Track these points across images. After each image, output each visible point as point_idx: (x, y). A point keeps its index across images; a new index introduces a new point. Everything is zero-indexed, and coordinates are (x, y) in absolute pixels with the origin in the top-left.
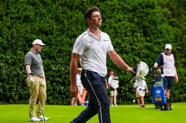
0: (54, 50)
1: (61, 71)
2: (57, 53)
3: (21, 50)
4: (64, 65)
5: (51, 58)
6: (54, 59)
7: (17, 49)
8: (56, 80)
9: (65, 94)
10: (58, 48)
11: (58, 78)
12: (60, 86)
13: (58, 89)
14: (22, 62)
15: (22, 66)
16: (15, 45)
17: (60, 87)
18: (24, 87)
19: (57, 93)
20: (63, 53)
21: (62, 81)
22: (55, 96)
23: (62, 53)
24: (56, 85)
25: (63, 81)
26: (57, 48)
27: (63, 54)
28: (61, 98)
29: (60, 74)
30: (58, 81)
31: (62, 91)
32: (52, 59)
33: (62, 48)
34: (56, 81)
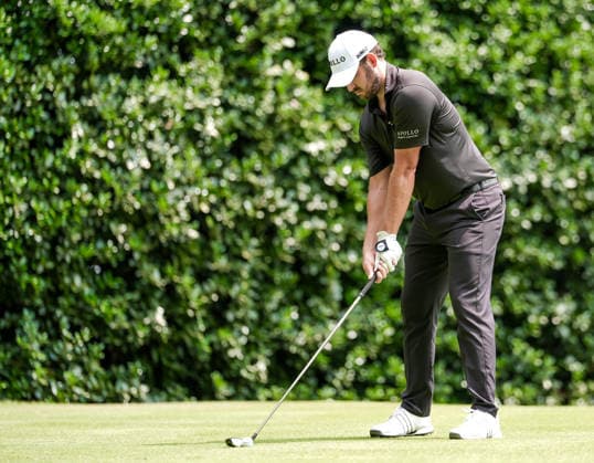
0: (506, 58)
1: (557, 194)
2: (526, 75)
3: (288, 53)
4: (574, 155)
5: (487, 107)
6: (509, 114)
7: (257, 46)
8: (518, 251)
9: (584, 346)
10: (534, 46)
11: (534, 240)
12: (551, 294)
13: (536, 320)
14: (292, 131)
15: (294, 162)
16: (248, 24)
17: (546, 301)
18: (306, 298)
19: (531, 341)
20: (567, 74)
21: (558, 265)
22: (518, 361)
23: (557, 76)
24: (518, 290)
25: (569, 260)
26: (526, 43)
27: (565, 85)
28: (556, 377)
29: (548, 218)
30: (533, 264)
31: (565, 332)
32: (492, 116)
33: (558, 45)
34: (521, 259)
